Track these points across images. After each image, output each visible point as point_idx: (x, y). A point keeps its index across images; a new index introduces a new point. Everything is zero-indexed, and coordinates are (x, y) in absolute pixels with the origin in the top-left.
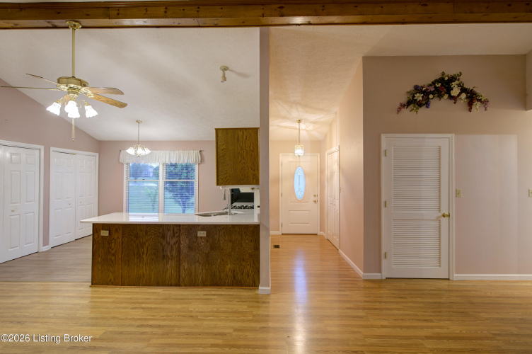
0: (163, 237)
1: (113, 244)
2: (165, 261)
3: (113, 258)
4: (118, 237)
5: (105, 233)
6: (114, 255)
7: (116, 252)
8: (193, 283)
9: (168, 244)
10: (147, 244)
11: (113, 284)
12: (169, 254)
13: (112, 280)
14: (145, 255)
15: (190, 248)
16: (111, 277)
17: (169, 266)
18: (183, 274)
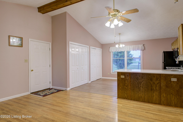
0: (151, 80)
1: (126, 82)
2: (152, 91)
3: (126, 88)
4: (128, 79)
5: (123, 77)
6: (127, 86)
7: (128, 85)
8: (168, 104)
9: (154, 83)
10: (143, 83)
11: (126, 99)
12: (154, 88)
13: (126, 97)
14: (141, 88)
15: (167, 86)
16: (126, 95)
17: (154, 94)
18: (163, 99)
